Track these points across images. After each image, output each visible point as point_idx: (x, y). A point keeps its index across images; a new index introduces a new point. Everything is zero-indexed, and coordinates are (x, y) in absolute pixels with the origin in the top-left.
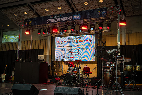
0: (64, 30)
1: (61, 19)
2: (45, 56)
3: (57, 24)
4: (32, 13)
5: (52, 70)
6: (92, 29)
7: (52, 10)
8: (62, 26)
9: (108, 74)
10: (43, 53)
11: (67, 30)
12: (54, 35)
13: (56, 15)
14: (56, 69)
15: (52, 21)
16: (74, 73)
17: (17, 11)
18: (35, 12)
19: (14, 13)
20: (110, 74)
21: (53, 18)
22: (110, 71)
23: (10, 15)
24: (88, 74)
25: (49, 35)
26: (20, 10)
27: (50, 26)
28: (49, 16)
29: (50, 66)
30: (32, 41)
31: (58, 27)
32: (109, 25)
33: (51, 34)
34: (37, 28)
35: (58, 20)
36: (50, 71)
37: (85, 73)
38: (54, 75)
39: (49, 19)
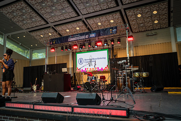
0: (82, 47)
1: (79, 38)
2: (68, 69)
3: (77, 41)
4: (55, 34)
5: (74, 80)
6: (105, 45)
7: (72, 30)
8: (80, 44)
9: (120, 81)
10: (66, 66)
11: (85, 46)
12: (74, 51)
13: (75, 35)
14: (78, 79)
15: (72, 39)
16: (93, 81)
17: (43, 33)
18: (58, 33)
19: (40, 35)
20: (122, 80)
21: (73, 37)
22: (122, 78)
23: (38, 36)
24: (104, 82)
25: (71, 51)
26: (46, 32)
27: (71, 44)
28: (70, 36)
29: (72, 77)
30: (57, 57)
31: (78, 44)
32: (119, 40)
33: (72, 50)
34: (60, 46)
35: (77, 38)
36: (73, 81)
37: (101, 81)
38: (77, 84)
39: (70, 38)
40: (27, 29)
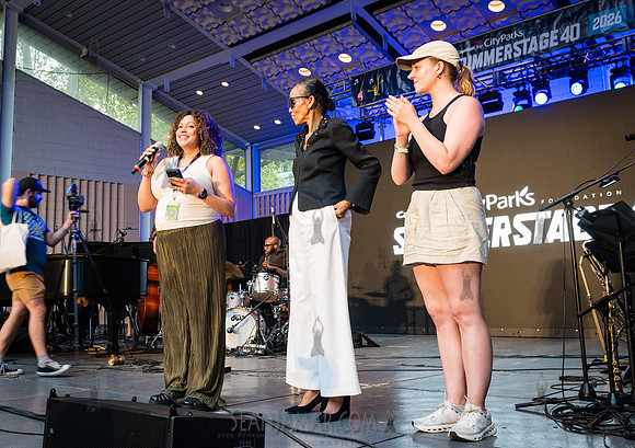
1: (521, 46)
4: (371, 53)
17: (312, 54)
40: (239, 43)
